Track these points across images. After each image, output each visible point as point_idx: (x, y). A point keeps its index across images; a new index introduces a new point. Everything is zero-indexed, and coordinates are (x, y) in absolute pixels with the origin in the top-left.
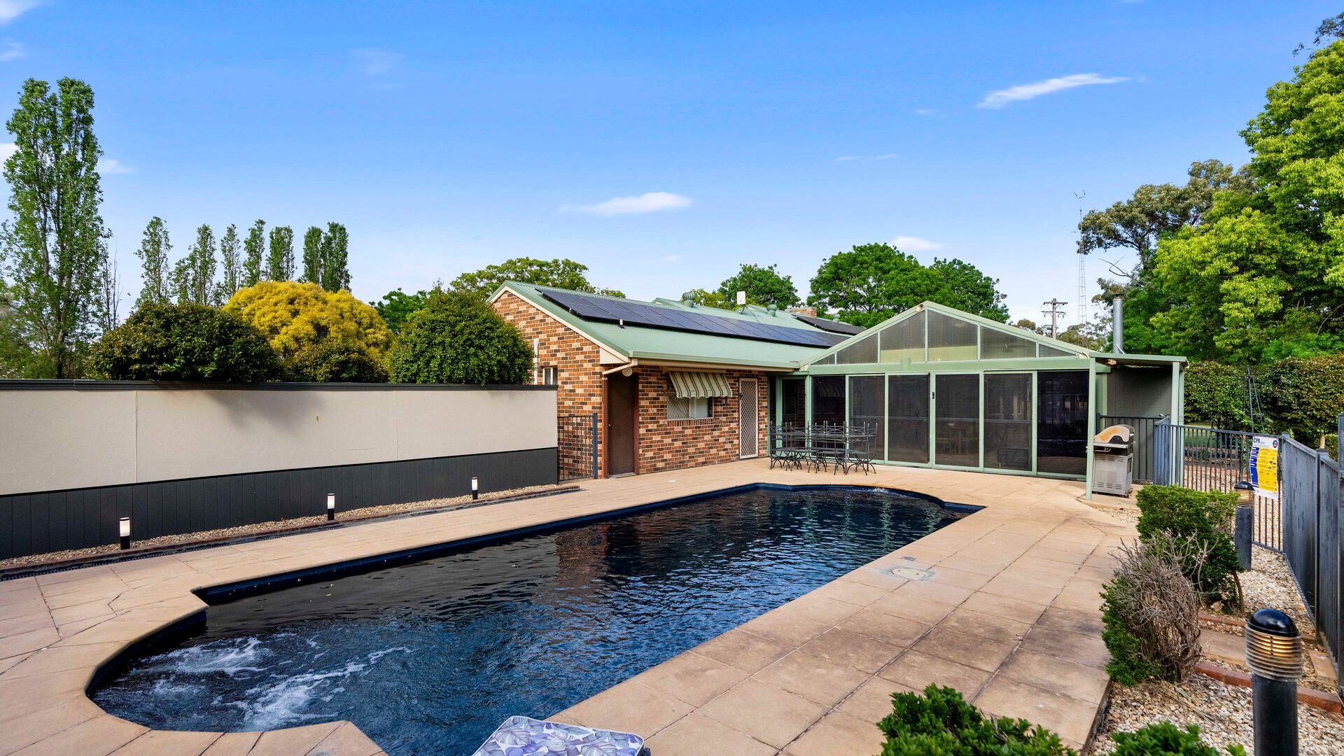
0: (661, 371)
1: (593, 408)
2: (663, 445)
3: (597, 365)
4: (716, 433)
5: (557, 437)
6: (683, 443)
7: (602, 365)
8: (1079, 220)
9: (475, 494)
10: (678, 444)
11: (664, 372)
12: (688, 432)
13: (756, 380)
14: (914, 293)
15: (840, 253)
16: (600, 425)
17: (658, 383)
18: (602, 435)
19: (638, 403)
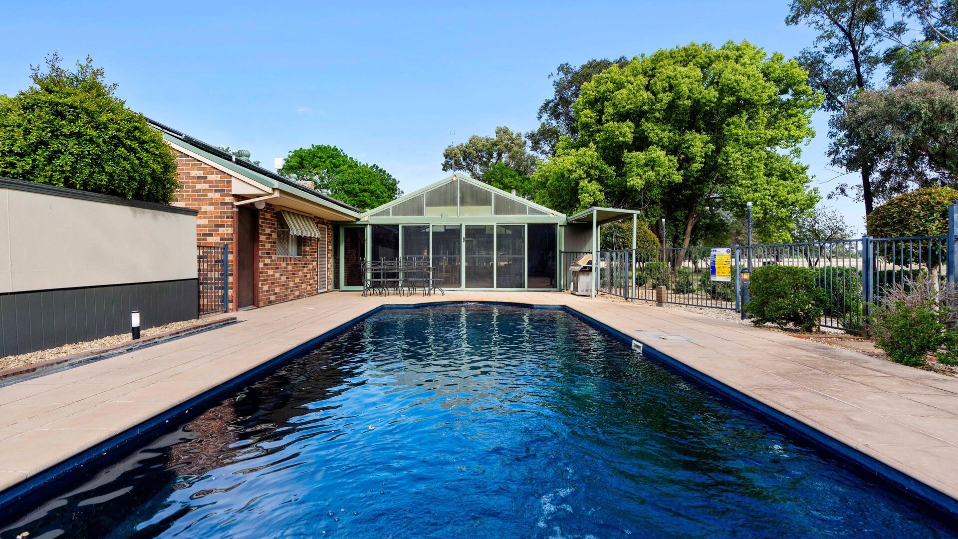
0: (273, 210)
1: (222, 239)
2: (274, 280)
3: (228, 195)
4: (305, 270)
5: (197, 268)
6: (287, 278)
7: (233, 195)
8: (443, 151)
9: (136, 333)
10: (283, 278)
11: (277, 210)
12: (290, 268)
13: (326, 227)
14: (358, 182)
15: (301, 149)
16: (230, 257)
17: (272, 220)
18: (233, 267)
19: (258, 238)
